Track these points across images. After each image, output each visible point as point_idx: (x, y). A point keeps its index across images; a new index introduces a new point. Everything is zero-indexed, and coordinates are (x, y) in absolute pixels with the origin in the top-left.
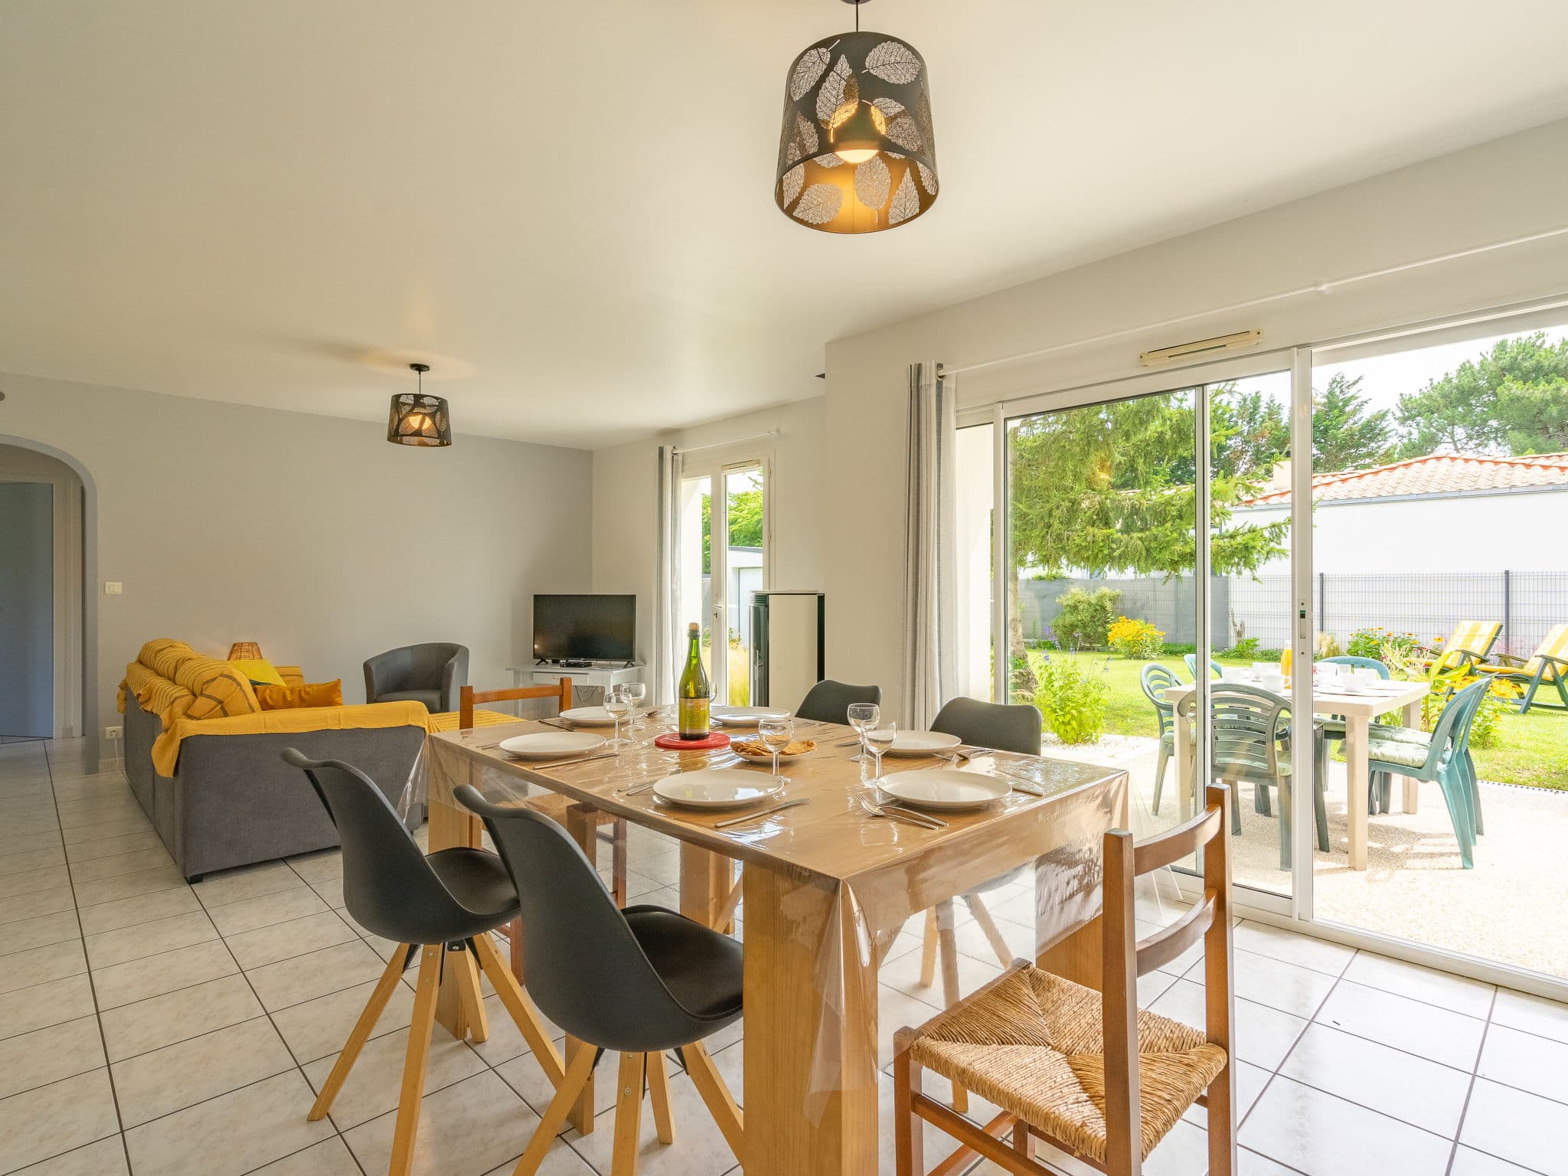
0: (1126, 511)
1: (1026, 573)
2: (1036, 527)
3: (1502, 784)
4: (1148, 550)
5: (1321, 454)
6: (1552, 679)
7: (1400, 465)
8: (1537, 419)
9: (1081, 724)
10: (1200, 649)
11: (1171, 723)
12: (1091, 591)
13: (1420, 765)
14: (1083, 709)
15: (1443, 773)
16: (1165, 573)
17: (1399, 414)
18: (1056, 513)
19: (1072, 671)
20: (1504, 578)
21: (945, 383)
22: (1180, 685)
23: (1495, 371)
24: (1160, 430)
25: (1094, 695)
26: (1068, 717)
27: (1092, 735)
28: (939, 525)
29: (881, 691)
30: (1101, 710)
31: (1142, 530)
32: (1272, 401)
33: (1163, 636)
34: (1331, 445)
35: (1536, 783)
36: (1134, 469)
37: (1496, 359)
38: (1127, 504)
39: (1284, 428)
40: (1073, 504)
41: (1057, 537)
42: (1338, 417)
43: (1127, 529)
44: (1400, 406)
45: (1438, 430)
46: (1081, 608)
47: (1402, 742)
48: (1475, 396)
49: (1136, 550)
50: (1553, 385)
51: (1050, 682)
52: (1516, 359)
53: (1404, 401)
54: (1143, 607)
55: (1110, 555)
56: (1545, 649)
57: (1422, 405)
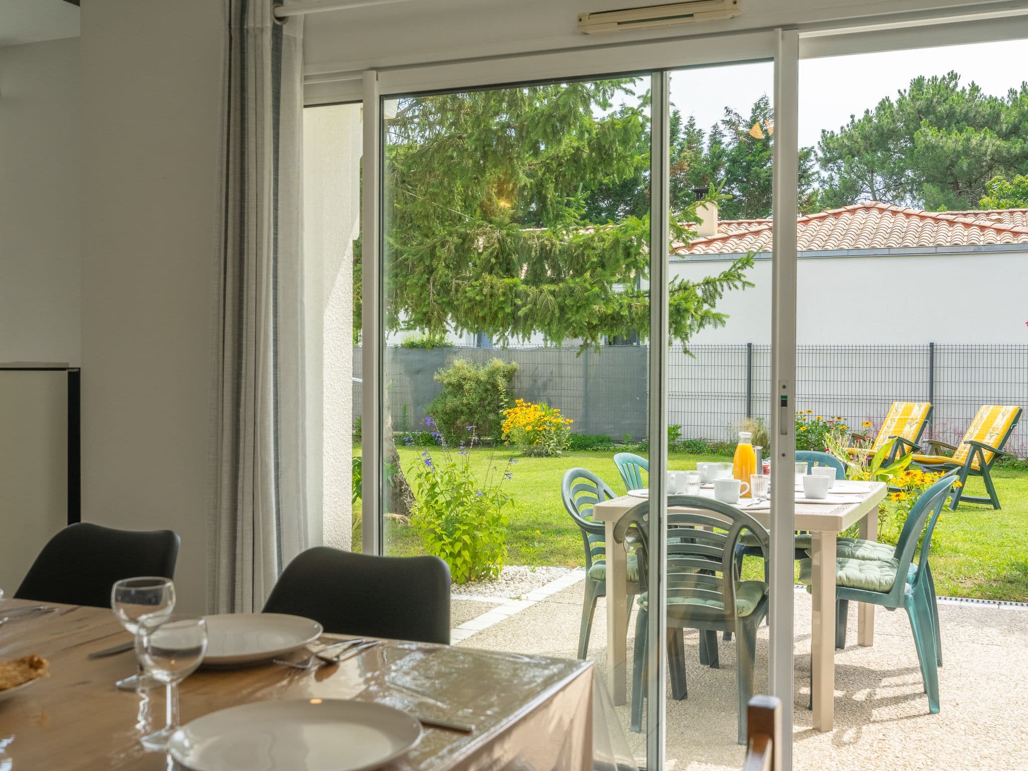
0: (533, 253)
1: (395, 339)
2: (413, 272)
3: (948, 598)
4: (562, 309)
5: (743, 196)
6: (979, 468)
7: (830, 214)
8: (949, 172)
9: (474, 556)
10: (654, 448)
11: (602, 551)
12: (480, 364)
13: (887, 588)
14: (479, 534)
15: (910, 596)
16: (579, 341)
17: (820, 154)
18: (442, 252)
19: (463, 480)
20: (929, 352)
21: (286, 30)
22: (611, 498)
23: (912, 113)
24: (575, 144)
25: (492, 512)
26: (458, 546)
27: (489, 569)
28: (276, 260)
29: (178, 539)
30: (501, 533)
31: (552, 281)
32: (692, 125)
33: (570, 424)
34: (753, 186)
35: (979, 594)
36: (542, 199)
37: (913, 98)
38: (535, 243)
39: (704, 160)
40: (464, 240)
41: (442, 286)
42: (761, 152)
43: (535, 278)
44: (822, 144)
45: (859, 177)
46: (467, 387)
47: (864, 559)
48: (893, 140)
49: (546, 307)
50: (964, 135)
51: (432, 495)
52: (932, 101)
53: (826, 139)
54: (545, 386)
55: (513, 315)
56: (972, 434)
57: (843, 146)
